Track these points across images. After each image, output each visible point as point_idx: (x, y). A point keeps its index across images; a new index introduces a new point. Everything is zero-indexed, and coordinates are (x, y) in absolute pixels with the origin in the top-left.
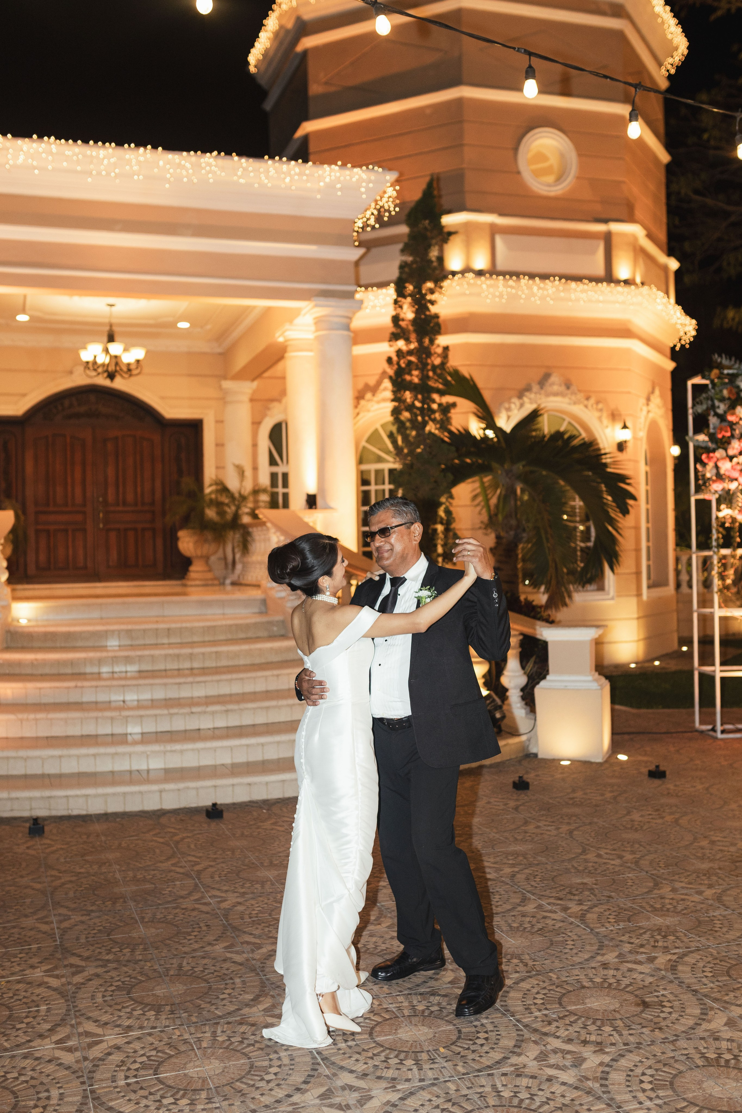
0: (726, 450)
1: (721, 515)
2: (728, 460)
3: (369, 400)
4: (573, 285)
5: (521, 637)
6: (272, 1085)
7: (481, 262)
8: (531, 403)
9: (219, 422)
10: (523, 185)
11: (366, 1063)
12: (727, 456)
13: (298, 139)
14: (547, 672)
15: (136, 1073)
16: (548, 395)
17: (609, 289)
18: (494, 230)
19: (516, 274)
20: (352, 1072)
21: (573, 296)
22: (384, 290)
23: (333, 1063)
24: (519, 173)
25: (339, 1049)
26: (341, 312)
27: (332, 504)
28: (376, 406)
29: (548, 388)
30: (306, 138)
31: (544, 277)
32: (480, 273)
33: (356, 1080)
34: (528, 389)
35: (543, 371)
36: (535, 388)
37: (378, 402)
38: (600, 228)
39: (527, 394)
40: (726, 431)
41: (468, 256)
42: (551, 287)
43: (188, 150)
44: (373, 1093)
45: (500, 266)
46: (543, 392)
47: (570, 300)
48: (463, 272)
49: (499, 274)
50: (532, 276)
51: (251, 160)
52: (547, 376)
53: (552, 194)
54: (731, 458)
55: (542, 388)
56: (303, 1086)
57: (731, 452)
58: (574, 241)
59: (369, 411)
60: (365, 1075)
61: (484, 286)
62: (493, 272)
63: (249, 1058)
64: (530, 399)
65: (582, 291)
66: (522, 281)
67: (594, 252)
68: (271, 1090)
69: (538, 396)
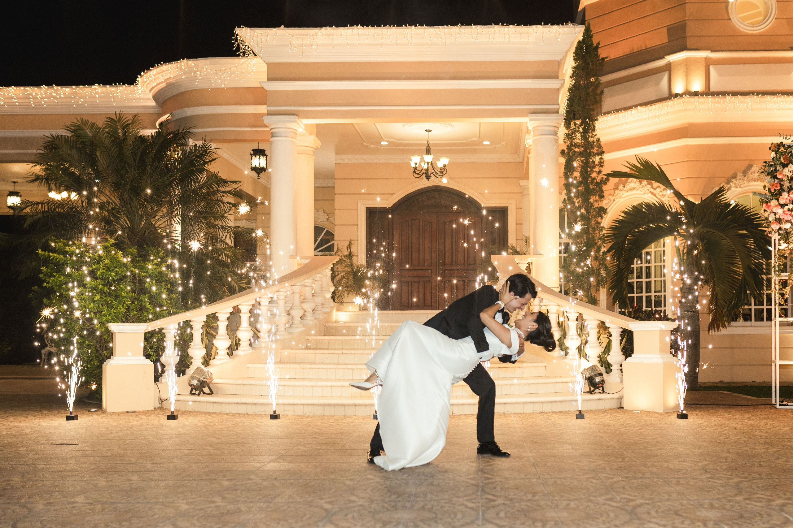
0: (778, 200)
1: (781, 248)
2: (780, 207)
3: (620, 190)
4: (768, 98)
5: (621, 330)
7: (698, 85)
8: (736, 187)
9: (519, 208)
10: (733, 28)
12: (779, 204)
14: (633, 353)
16: (749, 181)
18: (708, 63)
19: (723, 94)
21: (767, 106)
24: (730, 19)
26: (549, 123)
27: (541, 252)
28: (626, 194)
29: (750, 175)
31: (745, 94)
32: (696, 94)
34: (734, 177)
35: (747, 163)
36: (740, 175)
39: (733, 180)
40: (776, 187)
41: (687, 82)
42: (749, 101)
45: (713, 89)
46: (746, 178)
47: (765, 109)
48: (685, 94)
49: (713, 94)
50: (735, 94)
52: (750, 167)
53: (755, 32)
54: (782, 206)
55: (745, 176)
57: (782, 201)
58: (772, 66)
59: (621, 197)
61: (697, 103)
62: (708, 93)
64: (735, 184)
65: (775, 102)
66: (726, 98)
69: (742, 181)
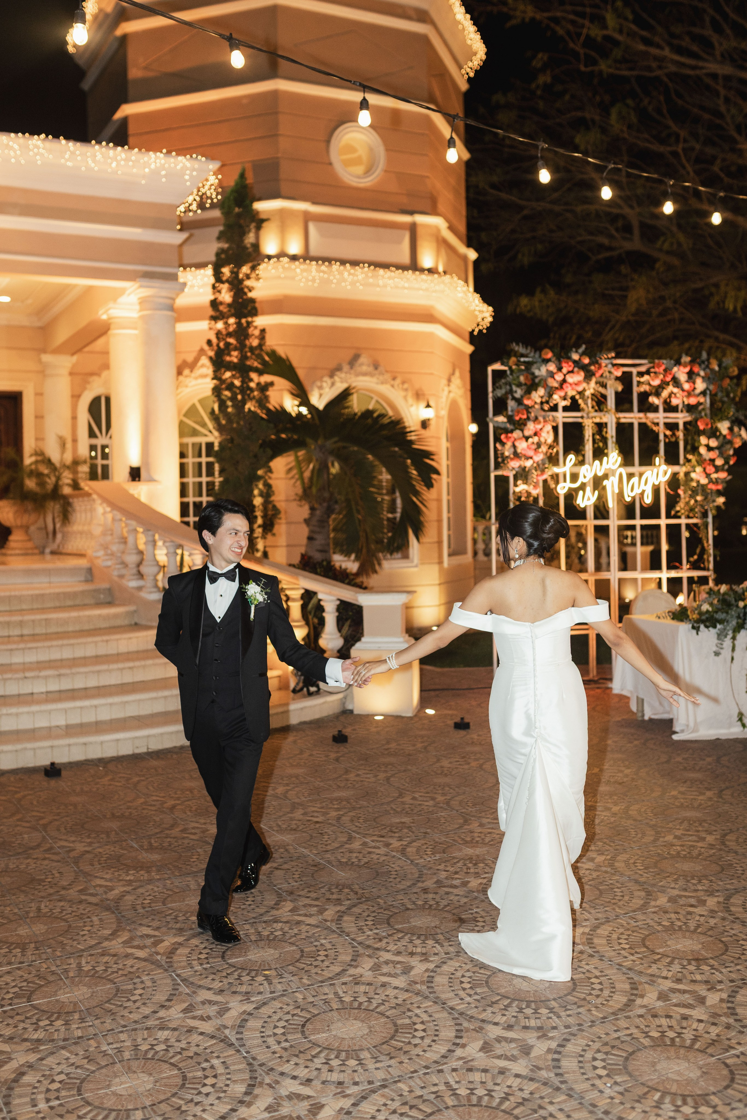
0: (522, 431)
1: (517, 490)
2: (524, 440)
3: (186, 376)
4: (381, 271)
5: (338, 602)
6: (138, 1004)
7: (295, 247)
8: (342, 382)
9: (39, 394)
10: (334, 176)
11: (221, 982)
12: (524, 436)
13: (118, 120)
14: (362, 634)
15: (10, 1002)
16: (358, 375)
17: (414, 276)
18: (307, 218)
19: (328, 260)
20: (209, 989)
21: (381, 282)
22: (202, 271)
23: (192, 983)
24: (330, 164)
25: (196, 971)
26: (164, 293)
27: (156, 477)
28: (194, 382)
29: (358, 368)
30: (125, 121)
31: (355, 263)
32: (294, 258)
33: (214, 996)
34: (339, 368)
35: (352, 352)
36: (346, 368)
37: (196, 378)
38: (406, 219)
39: (338, 373)
40: (523, 414)
41: (283, 241)
42: (361, 273)
43: (16, 132)
44: (230, 1005)
45: (314, 251)
46: (352, 371)
47: (378, 286)
48: (278, 256)
49: (312, 259)
50: (343, 262)
51: (78, 144)
52: (356, 357)
53: (361, 185)
54: (527, 438)
55: (351, 368)
56: (167, 1004)
57: (527, 433)
58: (382, 231)
59: (187, 386)
60: (222, 991)
61: (298, 270)
62: (306, 257)
63: (115, 983)
64: (341, 378)
65: (390, 278)
66: (334, 266)
67: (400, 242)
68: (138, 1008)
69: (348, 375)
